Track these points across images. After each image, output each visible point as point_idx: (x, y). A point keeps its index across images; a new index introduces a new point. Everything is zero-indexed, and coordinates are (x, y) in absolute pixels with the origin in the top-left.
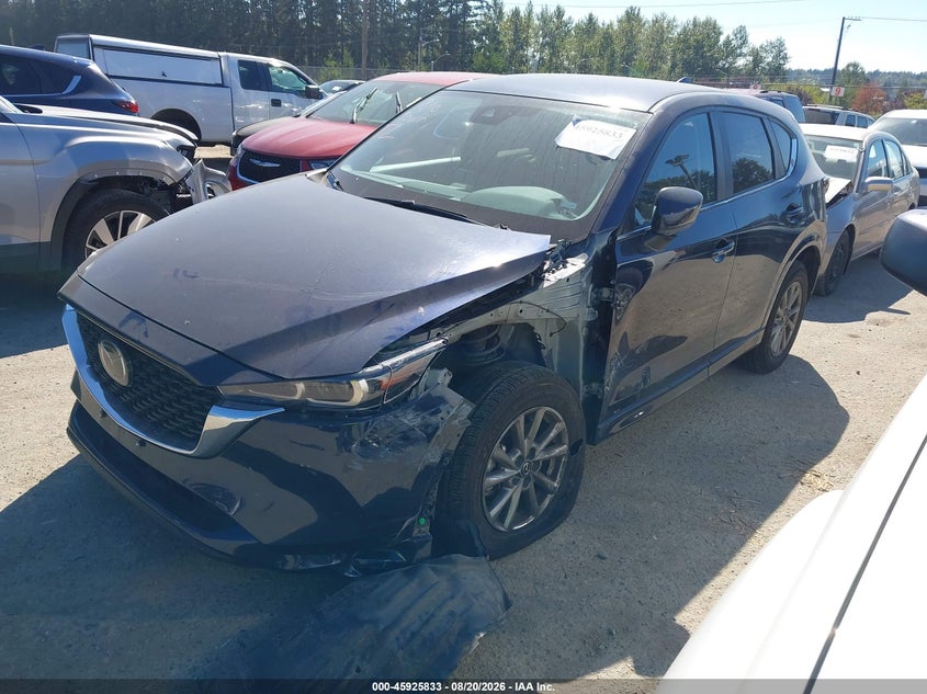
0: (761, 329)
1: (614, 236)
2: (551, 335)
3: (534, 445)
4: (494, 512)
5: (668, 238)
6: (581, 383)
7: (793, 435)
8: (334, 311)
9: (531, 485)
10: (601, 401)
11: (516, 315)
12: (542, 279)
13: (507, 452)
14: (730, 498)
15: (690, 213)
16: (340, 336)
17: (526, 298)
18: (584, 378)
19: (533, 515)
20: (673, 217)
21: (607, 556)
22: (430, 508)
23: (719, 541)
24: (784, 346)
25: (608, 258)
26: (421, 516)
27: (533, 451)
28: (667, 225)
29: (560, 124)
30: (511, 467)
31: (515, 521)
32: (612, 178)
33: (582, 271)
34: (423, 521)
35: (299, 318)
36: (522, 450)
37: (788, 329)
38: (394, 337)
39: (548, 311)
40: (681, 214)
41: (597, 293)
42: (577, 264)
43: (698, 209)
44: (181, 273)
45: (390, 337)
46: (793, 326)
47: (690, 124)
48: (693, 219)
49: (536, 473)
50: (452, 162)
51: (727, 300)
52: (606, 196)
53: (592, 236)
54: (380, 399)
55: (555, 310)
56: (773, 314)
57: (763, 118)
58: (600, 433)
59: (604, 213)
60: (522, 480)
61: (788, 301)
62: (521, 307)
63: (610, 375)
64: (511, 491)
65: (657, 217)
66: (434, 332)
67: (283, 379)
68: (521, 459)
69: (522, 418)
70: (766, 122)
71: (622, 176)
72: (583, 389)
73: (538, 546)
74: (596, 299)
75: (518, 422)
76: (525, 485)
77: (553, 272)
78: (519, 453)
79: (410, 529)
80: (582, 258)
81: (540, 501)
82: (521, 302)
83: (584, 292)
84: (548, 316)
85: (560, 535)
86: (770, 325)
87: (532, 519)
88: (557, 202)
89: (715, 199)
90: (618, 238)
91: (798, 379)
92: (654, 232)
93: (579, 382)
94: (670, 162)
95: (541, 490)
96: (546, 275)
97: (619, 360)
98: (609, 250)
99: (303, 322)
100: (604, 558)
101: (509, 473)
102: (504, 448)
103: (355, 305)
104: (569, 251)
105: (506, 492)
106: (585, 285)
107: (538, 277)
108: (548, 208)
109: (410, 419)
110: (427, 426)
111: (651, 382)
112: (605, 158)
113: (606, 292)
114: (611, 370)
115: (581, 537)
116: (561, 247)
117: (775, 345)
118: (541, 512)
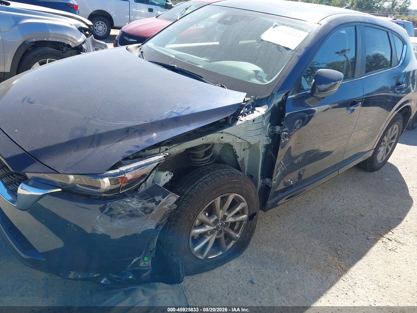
0: (372, 150)
1: (287, 95)
2: (244, 150)
3: (226, 214)
4: (197, 248)
5: (319, 99)
6: (260, 178)
7: (380, 212)
8: (99, 132)
9: (222, 235)
10: (270, 188)
11: (219, 140)
12: (237, 120)
13: (209, 216)
14: (336, 250)
15: (335, 85)
16: (100, 147)
17: (225, 130)
18: (261, 175)
19: (222, 251)
20: (323, 87)
21: (256, 282)
22: (151, 252)
23: (324, 278)
24: (384, 159)
25: (281, 109)
26: (145, 256)
27: (225, 217)
28: (320, 91)
29: (265, 27)
30: (209, 225)
31: (210, 254)
32: (290, 60)
33: (264, 116)
34: (146, 259)
35: (78, 134)
36: (218, 216)
37: (387, 150)
38: (132, 151)
39: (240, 138)
40: (329, 85)
41: (272, 129)
42: (261, 111)
43: (340, 83)
44: (26, 100)
45: (130, 152)
46: (390, 149)
47: (344, 32)
48: (336, 89)
49: (226, 229)
50: (213, 45)
51: (353, 135)
52: (284, 71)
53: (272, 95)
54: (118, 189)
55: (244, 138)
56: (381, 140)
57: (388, 31)
58: (269, 206)
59: (283, 81)
60: (217, 232)
61: (390, 134)
62: (222, 135)
63: (276, 175)
64: (208, 238)
65: (314, 86)
66: (163, 148)
67: (59, 173)
68: (216, 221)
69: (219, 199)
70: (390, 34)
71: (295, 60)
72: (260, 182)
73: (217, 271)
74: (272, 132)
75: (216, 201)
76: (218, 234)
77: (245, 116)
78: (216, 217)
79: (137, 263)
80: (265, 107)
81: (227, 244)
82: (222, 133)
83: (264, 128)
84: (240, 141)
85: (233, 265)
86: (379, 145)
87: (221, 253)
88: (257, 72)
89: (353, 77)
90: (289, 97)
91: (389, 177)
92: (312, 94)
93: (258, 178)
94: (338, 53)
95: (228, 238)
96: (241, 117)
97: (283, 166)
98: (283, 103)
99: (79, 137)
100: (253, 283)
101: (208, 228)
102: (207, 214)
103: (113, 129)
104: (258, 103)
105: (206, 238)
106: (265, 124)
107: (235, 118)
108: (250, 76)
109: (134, 204)
110: (146, 208)
111: (303, 178)
112: (288, 49)
113: (278, 128)
114: (277, 173)
115: (244, 267)
116: (252, 101)
117: (379, 158)
118: (227, 249)
